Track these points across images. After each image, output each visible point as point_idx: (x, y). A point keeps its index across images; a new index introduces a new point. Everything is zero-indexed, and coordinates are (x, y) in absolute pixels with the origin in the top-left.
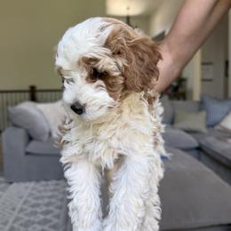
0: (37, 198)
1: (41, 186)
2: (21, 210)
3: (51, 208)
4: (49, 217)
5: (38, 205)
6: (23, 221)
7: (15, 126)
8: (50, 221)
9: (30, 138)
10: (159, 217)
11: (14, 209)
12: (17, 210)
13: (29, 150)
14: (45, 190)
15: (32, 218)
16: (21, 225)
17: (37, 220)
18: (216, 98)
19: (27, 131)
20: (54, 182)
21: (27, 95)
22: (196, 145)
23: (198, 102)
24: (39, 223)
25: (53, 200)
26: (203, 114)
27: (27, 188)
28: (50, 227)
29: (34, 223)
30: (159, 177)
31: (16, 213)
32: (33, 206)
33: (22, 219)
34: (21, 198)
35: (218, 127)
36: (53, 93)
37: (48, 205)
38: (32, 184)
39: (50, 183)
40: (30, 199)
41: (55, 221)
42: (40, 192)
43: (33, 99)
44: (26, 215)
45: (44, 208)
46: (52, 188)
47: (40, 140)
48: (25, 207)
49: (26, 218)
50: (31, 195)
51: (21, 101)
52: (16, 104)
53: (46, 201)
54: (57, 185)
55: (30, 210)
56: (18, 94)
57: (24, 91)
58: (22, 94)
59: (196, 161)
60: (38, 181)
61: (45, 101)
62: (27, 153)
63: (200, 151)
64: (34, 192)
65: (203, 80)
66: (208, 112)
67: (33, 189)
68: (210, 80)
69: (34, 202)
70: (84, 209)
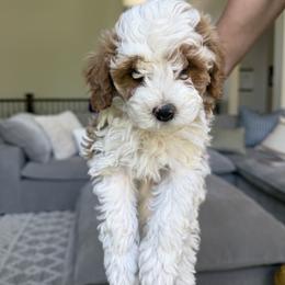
0: (36, 234)
1: (40, 218)
2: (16, 248)
3: (53, 246)
4: (51, 256)
5: (37, 242)
6: (18, 262)
7: (8, 143)
8: (52, 261)
9: (27, 159)
10: (197, 247)
11: (6, 247)
12: (10, 248)
13: (25, 173)
14: (46, 224)
15: (30, 258)
16: (16, 266)
17: (35, 260)
18: (257, 112)
19: (23, 149)
20: (57, 213)
21: (23, 105)
22: (233, 168)
23: (235, 117)
24: (39, 264)
25: (56, 236)
26: (242, 131)
27: (22, 221)
28: (53, 269)
29: (31, 264)
30: (200, 199)
31: (9, 252)
32: (30, 243)
33: (17, 259)
34: (15, 232)
35: (259, 148)
36: (56, 104)
37: (49, 241)
38: (29, 216)
39: (52, 214)
40: (26, 234)
41: (59, 261)
42: (39, 225)
43: (30, 110)
44: (22, 254)
45: (45, 246)
46: (55, 220)
47: (39, 162)
48: (20, 244)
49: (22, 258)
50: (27, 229)
51: (15, 113)
52: (9, 116)
53: (48, 236)
54: (61, 217)
55: (27, 247)
56: (11, 104)
57: (18, 101)
58: (16, 104)
59: (233, 188)
60: (36, 212)
61: (46, 113)
62: (23, 178)
63: (238, 176)
64: (32, 226)
65: (242, 90)
66: (247, 129)
67: (31, 221)
68: (249, 90)
69: (31, 238)
70: (120, 232)
